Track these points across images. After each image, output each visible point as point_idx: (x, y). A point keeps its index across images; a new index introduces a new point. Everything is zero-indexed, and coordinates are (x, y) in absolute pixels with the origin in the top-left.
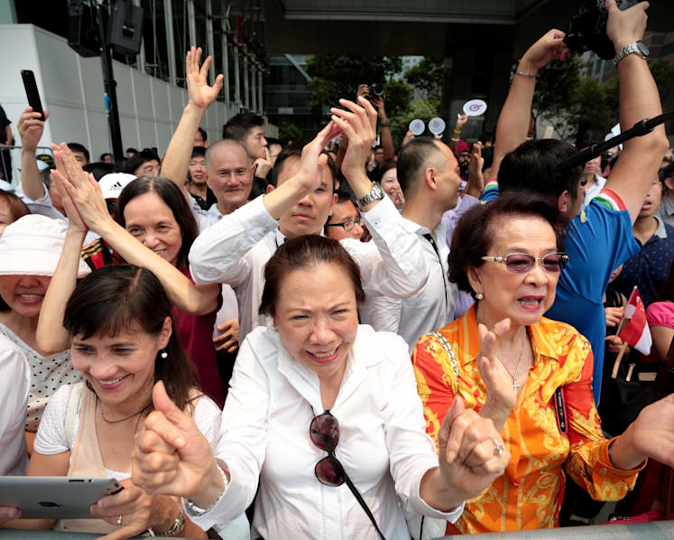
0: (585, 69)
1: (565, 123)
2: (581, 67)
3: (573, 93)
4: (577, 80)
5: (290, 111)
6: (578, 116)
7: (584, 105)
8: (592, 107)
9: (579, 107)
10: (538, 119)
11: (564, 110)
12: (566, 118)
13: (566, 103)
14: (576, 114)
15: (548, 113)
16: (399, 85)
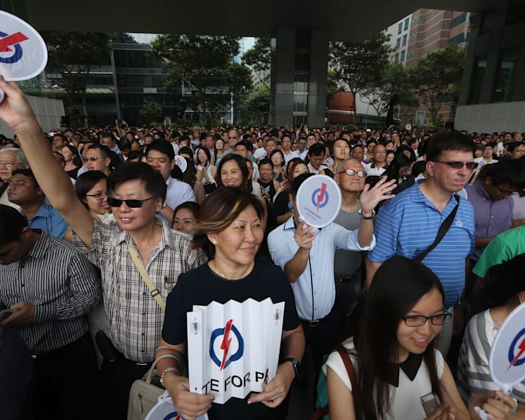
0: (393, 54)
1: (379, 99)
2: (390, 52)
3: (384, 73)
4: (387, 62)
5: (154, 91)
6: (389, 93)
7: (393, 84)
8: (399, 86)
9: (389, 85)
10: (357, 95)
11: (377, 89)
12: (380, 96)
13: (378, 83)
14: (388, 92)
15: (366, 91)
16: (241, 67)
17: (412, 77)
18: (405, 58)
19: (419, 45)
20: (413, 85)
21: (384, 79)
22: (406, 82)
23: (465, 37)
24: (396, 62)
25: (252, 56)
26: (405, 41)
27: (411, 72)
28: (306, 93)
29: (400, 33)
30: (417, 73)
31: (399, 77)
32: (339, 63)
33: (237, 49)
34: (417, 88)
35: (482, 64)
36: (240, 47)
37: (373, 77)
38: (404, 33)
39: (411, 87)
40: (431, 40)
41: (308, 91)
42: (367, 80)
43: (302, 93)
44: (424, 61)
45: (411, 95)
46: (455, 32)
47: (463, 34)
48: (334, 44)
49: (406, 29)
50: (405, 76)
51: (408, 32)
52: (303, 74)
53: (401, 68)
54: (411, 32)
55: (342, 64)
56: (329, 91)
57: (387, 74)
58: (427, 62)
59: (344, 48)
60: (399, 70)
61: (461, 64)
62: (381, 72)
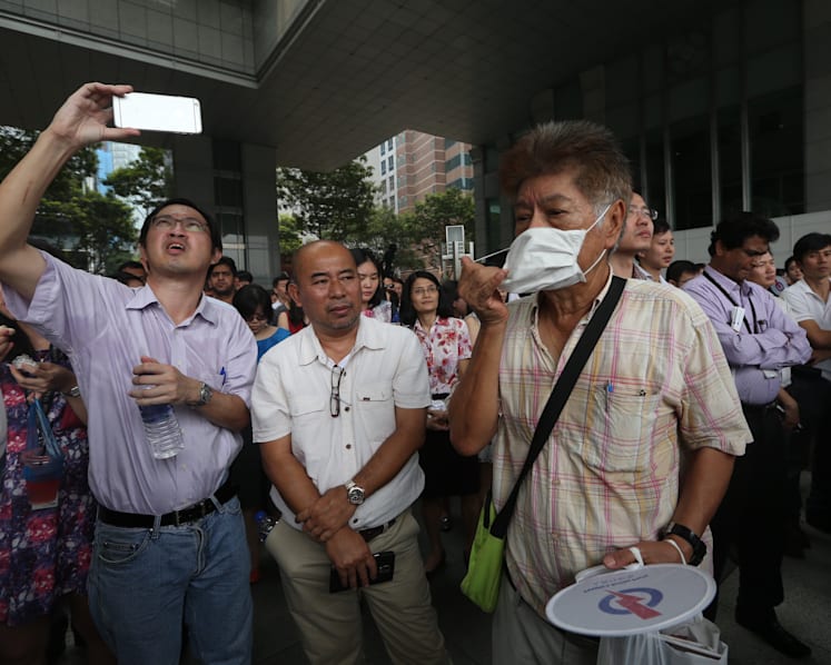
17: (410, 227)
18: (396, 206)
19: (411, 190)
20: (413, 239)
21: (372, 230)
22: (402, 235)
23: (464, 184)
24: (385, 207)
25: (127, 179)
26: (392, 184)
27: (408, 220)
28: (242, 246)
29: (384, 173)
30: (416, 223)
31: (391, 229)
32: (298, 203)
33: (93, 165)
34: (418, 242)
35: (495, 209)
36: (98, 162)
37: (354, 226)
38: (389, 174)
39: (412, 242)
40: (425, 184)
41: (244, 242)
42: (346, 232)
43: (236, 246)
44: (422, 207)
45: (412, 253)
46: (452, 177)
47: (460, 180)
48: (286, 173)
49: (391, 169)
50: (401, 228)
51: (394, 172)
52: (234, 213)
53: (393, 217)
54: (399, 173)
55: (304, 204)
56: (288, 247)
57: (375, 223)
58: (427, 207)
59: (305, 181)
60: (391, 220)
61: (469, 213)
62: (366, 220)
